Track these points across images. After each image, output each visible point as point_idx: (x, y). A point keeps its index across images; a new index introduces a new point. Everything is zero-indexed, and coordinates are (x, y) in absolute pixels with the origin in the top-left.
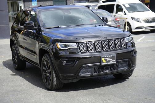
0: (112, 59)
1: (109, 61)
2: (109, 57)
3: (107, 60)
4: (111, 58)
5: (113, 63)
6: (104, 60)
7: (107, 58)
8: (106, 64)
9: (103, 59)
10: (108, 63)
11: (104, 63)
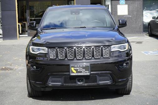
0: (84, 70)
1: (81, 72)
2: (81, 67)
3: (79, 70)
4: (83, 68)
5: (85, 74)
6: (74, 69)
7: (78, 68)
8: (77, 74)
9: (72, 69)
10: (79, 74)
11: (74, 73)
